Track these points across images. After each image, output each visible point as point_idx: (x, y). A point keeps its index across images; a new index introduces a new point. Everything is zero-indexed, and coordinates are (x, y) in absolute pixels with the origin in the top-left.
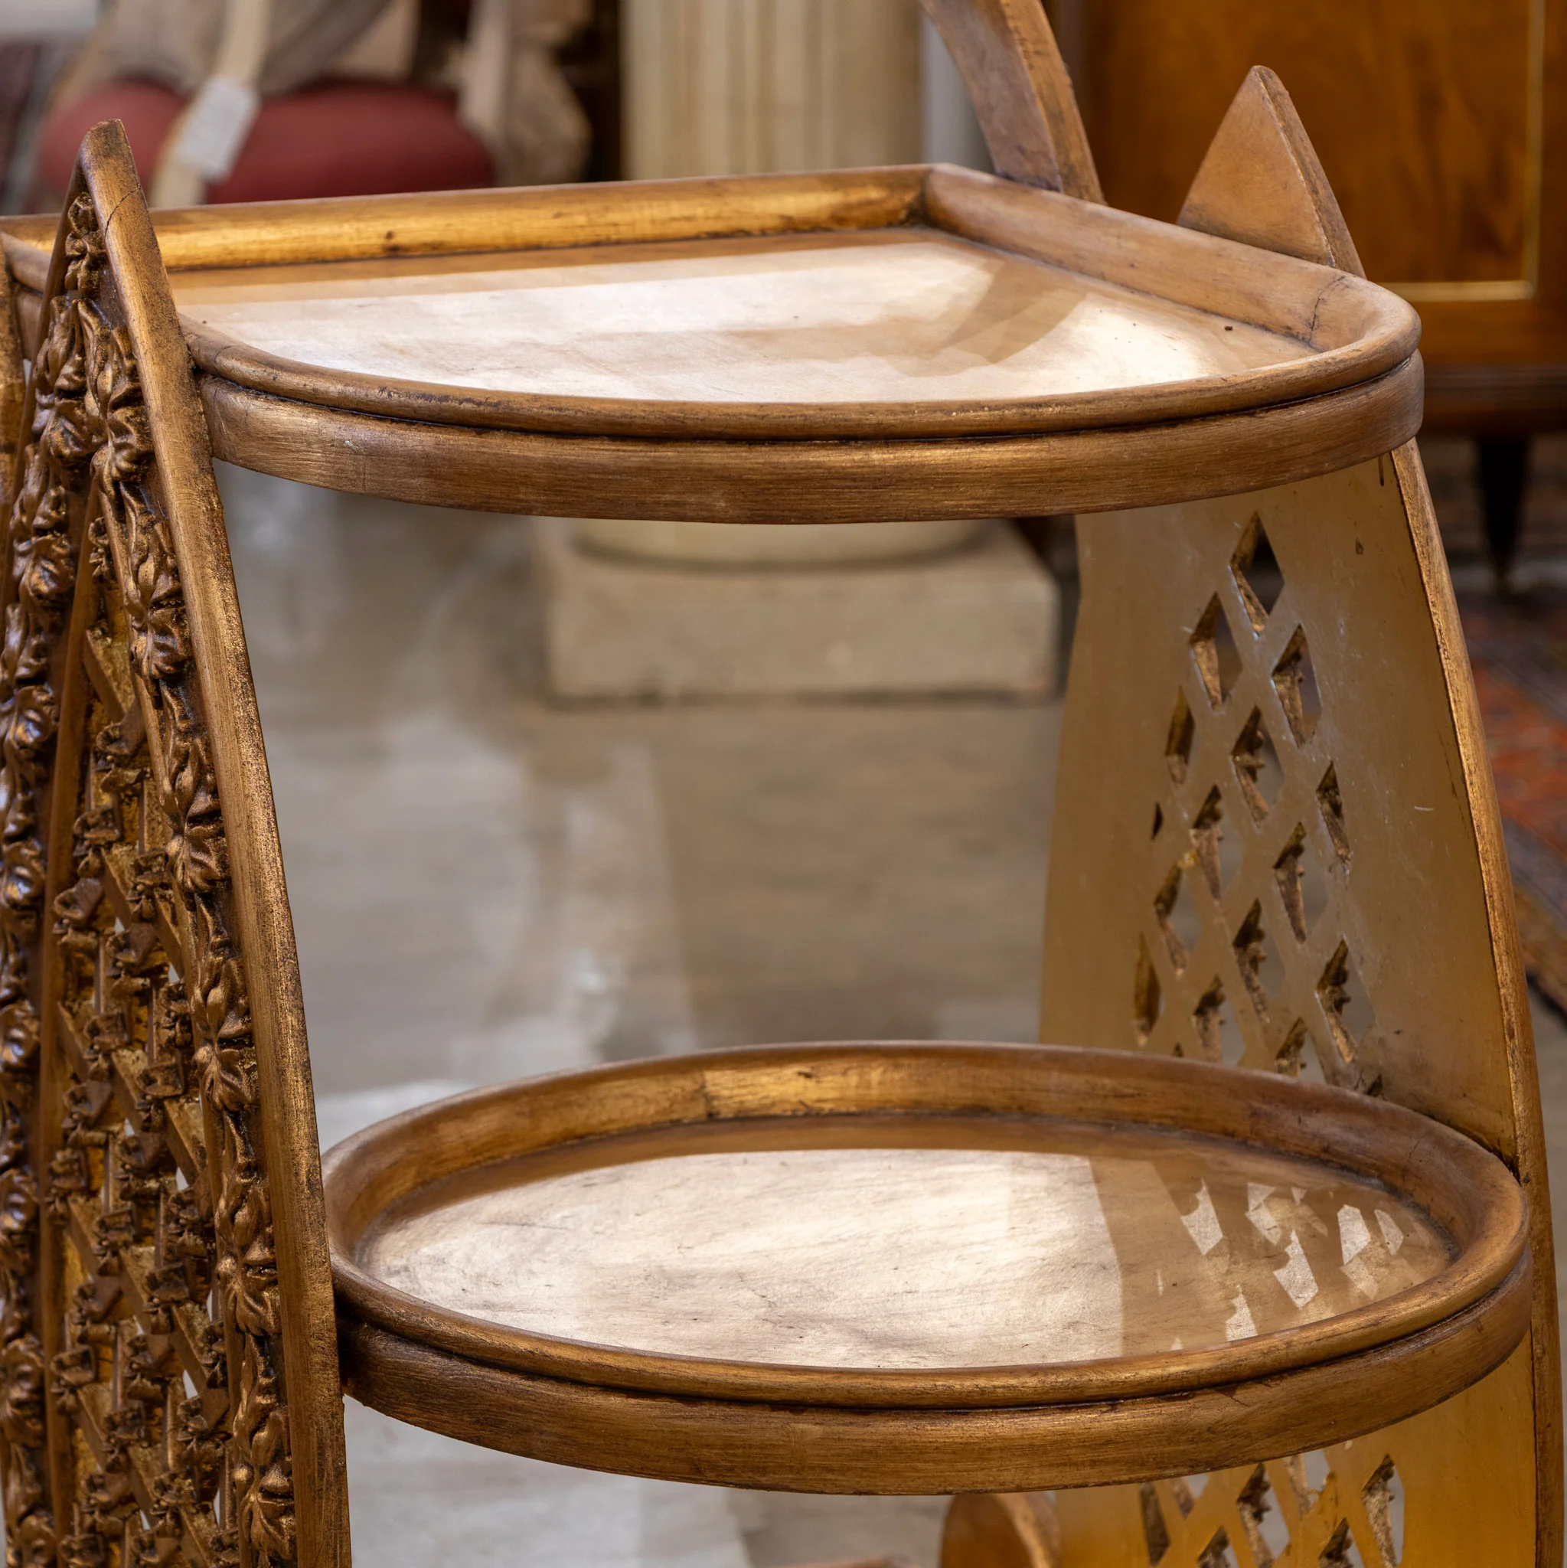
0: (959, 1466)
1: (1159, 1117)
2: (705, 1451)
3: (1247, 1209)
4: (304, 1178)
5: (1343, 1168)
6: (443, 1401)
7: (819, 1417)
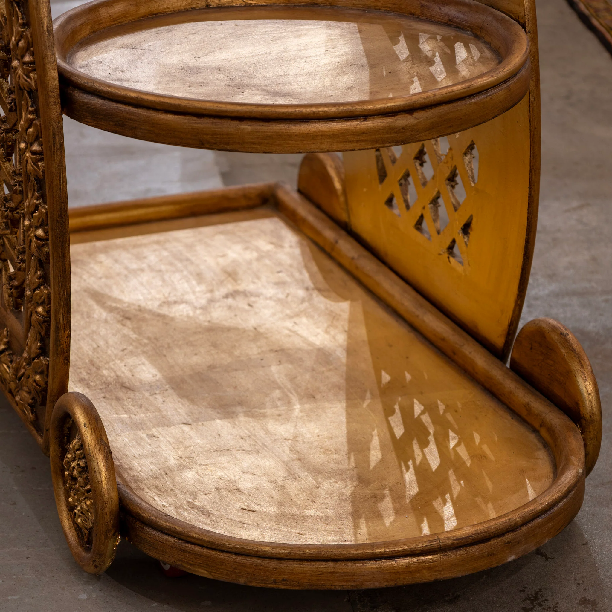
0: (305, 142)
1: (385, 7)
2: (205, 136)
3: (419, 43)
4: (45, 28)
5: (457, 27)
6: (102, 117)
7: (250, 123)
